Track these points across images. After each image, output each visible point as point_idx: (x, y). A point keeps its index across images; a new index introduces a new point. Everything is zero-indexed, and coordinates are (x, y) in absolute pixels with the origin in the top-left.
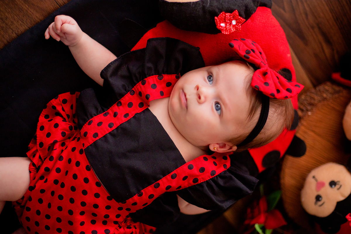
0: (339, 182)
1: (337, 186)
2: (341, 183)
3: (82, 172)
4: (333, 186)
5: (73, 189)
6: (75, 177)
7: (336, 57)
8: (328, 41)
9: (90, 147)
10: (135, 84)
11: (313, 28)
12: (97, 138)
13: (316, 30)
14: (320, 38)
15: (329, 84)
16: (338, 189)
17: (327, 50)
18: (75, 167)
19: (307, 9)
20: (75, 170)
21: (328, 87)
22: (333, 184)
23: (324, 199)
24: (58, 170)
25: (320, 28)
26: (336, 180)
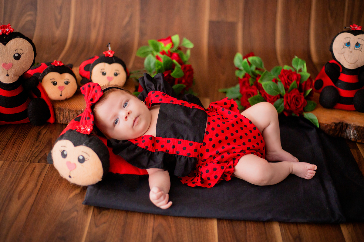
0: (100, 72)
1: (103, 71)
2: (100, 71)
3: (212, 134)
4: (105, 73)
5: (223, 132)
6: (217, 135)
7: (42, 128)
8: (39, 134)
9: (198, 142)
10: (152, 152)
11: (40, 142)
12: (191, 142)
13: (40, 140)
14: (41, 136)
15: (59, 121)
16: (104, 69)
17: (44, 132)
18: (213, 139)
19: (34, 148)
20: (214, 138)
21: (61, 119)
22: (104, 74)
23: (114, 72)
24: (223, 147)
25: (37, 140)
26: (101, 74)
